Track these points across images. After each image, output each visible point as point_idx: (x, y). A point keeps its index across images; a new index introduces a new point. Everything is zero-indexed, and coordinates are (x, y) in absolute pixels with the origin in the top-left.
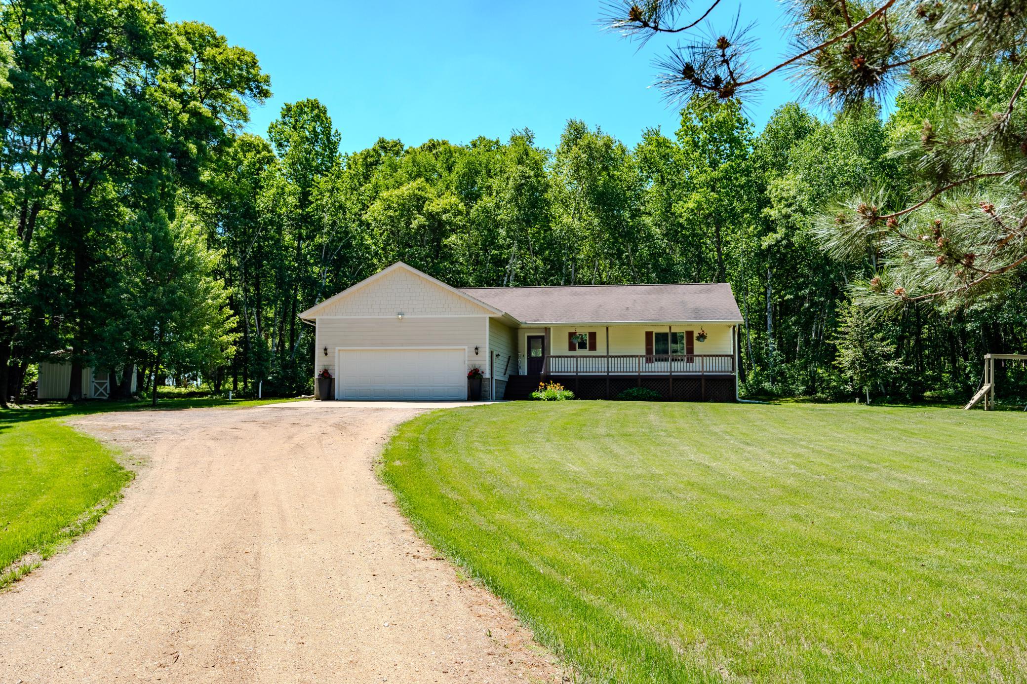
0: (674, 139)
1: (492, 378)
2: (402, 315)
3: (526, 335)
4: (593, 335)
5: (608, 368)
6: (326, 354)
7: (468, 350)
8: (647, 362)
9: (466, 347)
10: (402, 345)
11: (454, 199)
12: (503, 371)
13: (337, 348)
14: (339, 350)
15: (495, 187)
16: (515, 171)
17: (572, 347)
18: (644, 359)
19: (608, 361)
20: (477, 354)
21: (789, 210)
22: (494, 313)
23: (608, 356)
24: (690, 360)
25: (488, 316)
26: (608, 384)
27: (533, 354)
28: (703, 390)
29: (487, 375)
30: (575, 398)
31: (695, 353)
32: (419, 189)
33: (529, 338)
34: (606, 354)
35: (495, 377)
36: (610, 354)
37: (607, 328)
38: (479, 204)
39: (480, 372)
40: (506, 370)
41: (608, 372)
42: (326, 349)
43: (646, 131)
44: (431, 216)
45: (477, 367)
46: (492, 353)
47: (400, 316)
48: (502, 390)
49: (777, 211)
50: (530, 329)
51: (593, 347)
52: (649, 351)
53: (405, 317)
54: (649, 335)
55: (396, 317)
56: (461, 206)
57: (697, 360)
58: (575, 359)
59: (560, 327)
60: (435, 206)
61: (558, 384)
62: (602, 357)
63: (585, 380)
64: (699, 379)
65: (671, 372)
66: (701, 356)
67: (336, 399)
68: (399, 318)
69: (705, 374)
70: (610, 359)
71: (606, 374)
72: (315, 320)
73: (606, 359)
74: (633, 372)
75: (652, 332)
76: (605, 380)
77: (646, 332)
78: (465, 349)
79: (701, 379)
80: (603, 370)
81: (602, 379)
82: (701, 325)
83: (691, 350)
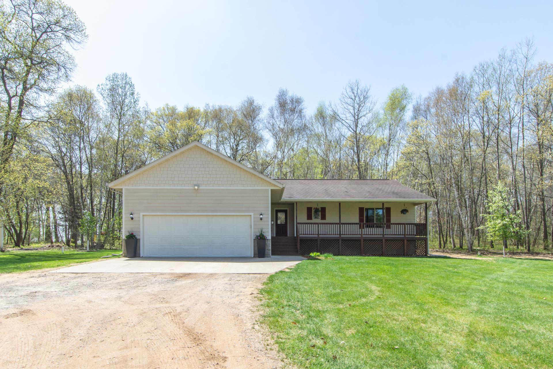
2: (198, 186)
3: (275, 209)
4: (323, 210)
5: (340, 232)
6: (133, 219)
7: (254, 216)
9: (252, 214)
10: (198, 211)
13: (142, 214)
14: (143, 215)
17: (309, 217)
18: (358, 225)
19: (340, 227)
20: (262, 219)
23: (340, 224)
25: (270, 188)
26: (340, 243)
27: (279, 222)
28: (405, 247)
29: (270, 237)
31: (392, 222)
33: (277, 211)
34: (339, 222)
36: (341, 222)
37: (340, 204)
41: (340, 234)
42: (131, 215)
45: (262, 230)
47: (196, 187)
51: (323, 217)
52: (361, 220)
53: (201, 188)
54: (361, 210)
55: (192, 188)
57: (392, 226)
58: (317, 225)
62: (335, 224)
63: (324, 240)
64: (402, 240)
65: (383, 235)
66: (402, 224)
67: (141, 256)
68: (195, 189)
69: (407, 236)
70: (341, 225)
71: (339, 236)
72: (122, 189)
73: (338, 225)
74: (357, 235)
75: (363, 208)
76: (338, 240)
77: (359, 208)
78: (251, 216)
79: (404, 240)
80: (337, 233)
81: (336, 240)
82: (405, 203)
83: (389, 220)
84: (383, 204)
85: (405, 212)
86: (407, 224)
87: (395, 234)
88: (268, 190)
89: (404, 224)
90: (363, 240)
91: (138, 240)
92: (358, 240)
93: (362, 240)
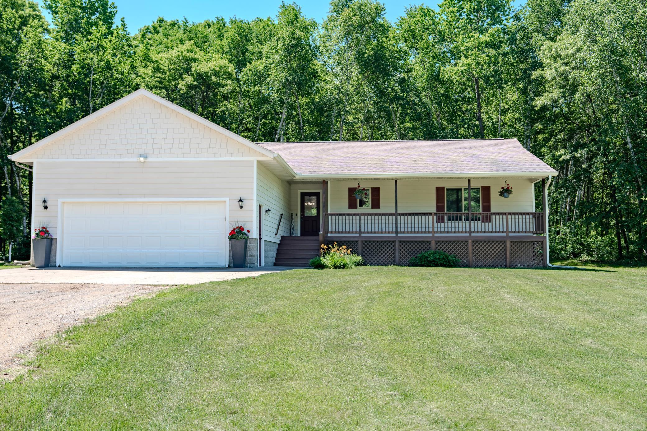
0: (438, 10)
1: (260, 239)
2: (145, 157)
3: (300, 191)
4: (376, 191)
5: (397, 227)
6: (46, 208)
7: (230, 203)
8: (438, 221)
9: (227, 199)
10: (145, 196)
11: (224, 62)
12: (275, 231)
13: (60, 201)
14: (64, 203)
15: (264, 52)
16: (284, 33)
17: (352, 204)
18: (435, 217)
19: (396, 219)
20: (241, 207)
21: (567, 69)
22: (263, 155)
23: (396, 214)
24: (487, 219)
25: (255, 159)
26: (397, 246)
27: (307, 214)
28: (508, 253)
29: (254, 235)
30: (364, 264)
31: (493, 210)
32: (188, 51)
33: (303, 195)
34: (394, 212)
35: (264, 238)
36: (398, 212)
37: (396, 181)
38: (248, 67)
39: (245, 231)
40: (278, 229)
41: (397, 232)
42: (45, 201)
43: (409, 8)
44: (200, 77)
45: (241, 224)
46: (260, 207)
47: (142, 159)
48: (273, 254)
49: (554, 70)
50: (304, 182)
51: (376, 204)
52: (440, 208)
53: (149, 160)
54: (440, 191)
55: (136, 160)
56: (231, 68)
57: (497, 219)
58: (358, 217)
59: (338, 181)
60: (203, 67)
61: (344, 247)
62: (389, 214)
63: (370, 242)
64: (502, 241)
65: (470, 232)
66: (502, 214)
67: (57, 266)
68: (140, 162)
69: (510, 234)
70: (399, 217)
71: (394, 235)
72: (32, 163)
73: (394, 217)
74: (425, 232)
75: (444, 188)
76: (394, 242)
77: (437, 188)
78: (225, 202)
79: (505, 241)
80: (391, 230)
81: (389, 242)
82: (505, 179)
83: (487, 208)
84: (469, 181)
85: (506, 194)
86: (510, 214)
87: (490, 230)
88: (253, 161)
89: (505, 214)
90: (436, 241)
91: (53, 241)
92: (428, 242)
93: (433, 242)
